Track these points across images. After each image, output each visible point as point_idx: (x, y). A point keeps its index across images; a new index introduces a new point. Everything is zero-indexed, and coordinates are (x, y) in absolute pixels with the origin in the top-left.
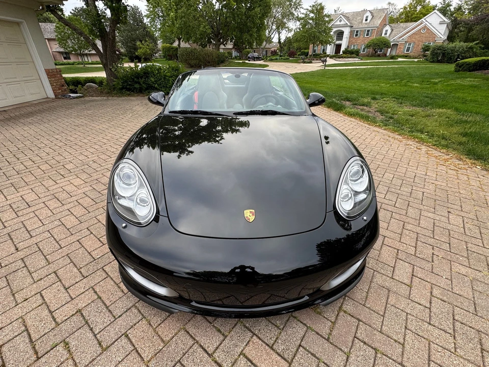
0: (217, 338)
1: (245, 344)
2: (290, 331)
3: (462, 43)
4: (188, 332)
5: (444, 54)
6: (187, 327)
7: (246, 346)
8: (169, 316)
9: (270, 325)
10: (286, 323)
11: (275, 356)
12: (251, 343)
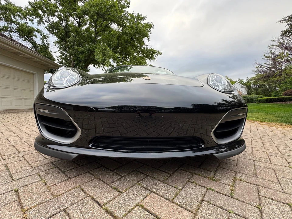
0: (112, 194)
1: (142, 198)
2: (189, 191)
3: (255, 95)
4: (83, 190)
5: (248, 100)
6: (82, 187)
7: (144, 199)
8: (67, 180)
9: (168, 186)
10: (184, 186)
11: (176, 207)
12: (148, 197)
